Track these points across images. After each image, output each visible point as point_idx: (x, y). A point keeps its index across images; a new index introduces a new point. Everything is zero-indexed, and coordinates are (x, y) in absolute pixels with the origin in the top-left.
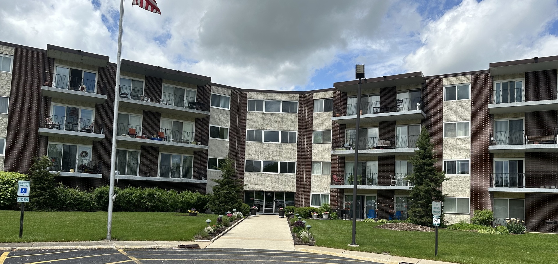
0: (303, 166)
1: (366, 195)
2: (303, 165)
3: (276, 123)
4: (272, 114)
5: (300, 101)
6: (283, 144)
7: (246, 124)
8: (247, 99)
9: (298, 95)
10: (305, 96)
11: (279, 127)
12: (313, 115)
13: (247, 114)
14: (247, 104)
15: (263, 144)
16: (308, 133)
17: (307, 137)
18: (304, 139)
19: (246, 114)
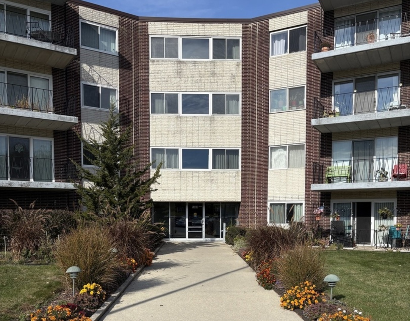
0: (252, 155)
1: (373, 201)
2: (253, 153)
3: (203, 79)
4: (195, 63)
5: (244, 37)
6: (217, 116)
7: (148, 81)
8: (148, 36)
9: (240, 26)
10: (253, 27)
11: (208, 86)
12: (270, 62)
13: (150, 63)
14: (148, 44)
15: (180, 117)
16: (260, 95)
17: (260, 103)
18: (254, 106)
19: (148, 64)
